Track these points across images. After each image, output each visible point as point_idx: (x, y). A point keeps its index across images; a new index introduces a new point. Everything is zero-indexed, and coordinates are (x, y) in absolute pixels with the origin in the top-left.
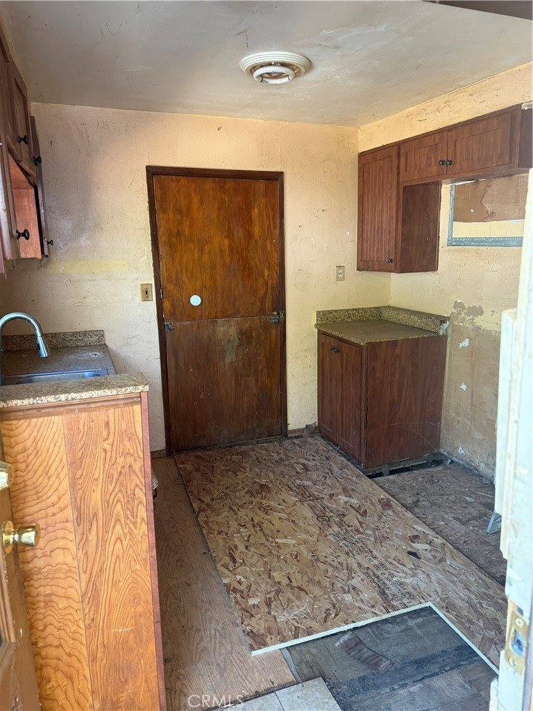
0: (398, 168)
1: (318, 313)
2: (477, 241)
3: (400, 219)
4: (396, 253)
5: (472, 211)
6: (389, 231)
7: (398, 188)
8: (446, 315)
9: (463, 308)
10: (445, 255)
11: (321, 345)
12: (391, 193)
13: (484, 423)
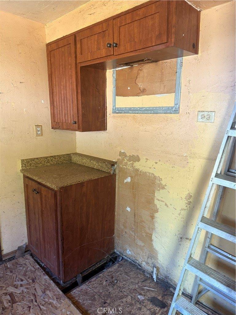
0: (76, 52)
1: (23, 161)
2: (134, 110)
3: (79, 91)
4: (78, 117)
5: (129, 88)
6: (72, 101)
7: (76, 68)
8: (114, 161)
9: (126, 156)
10: (111, 120)
11: (26, 187)
12: (71, 72)
13: (144, 234)
